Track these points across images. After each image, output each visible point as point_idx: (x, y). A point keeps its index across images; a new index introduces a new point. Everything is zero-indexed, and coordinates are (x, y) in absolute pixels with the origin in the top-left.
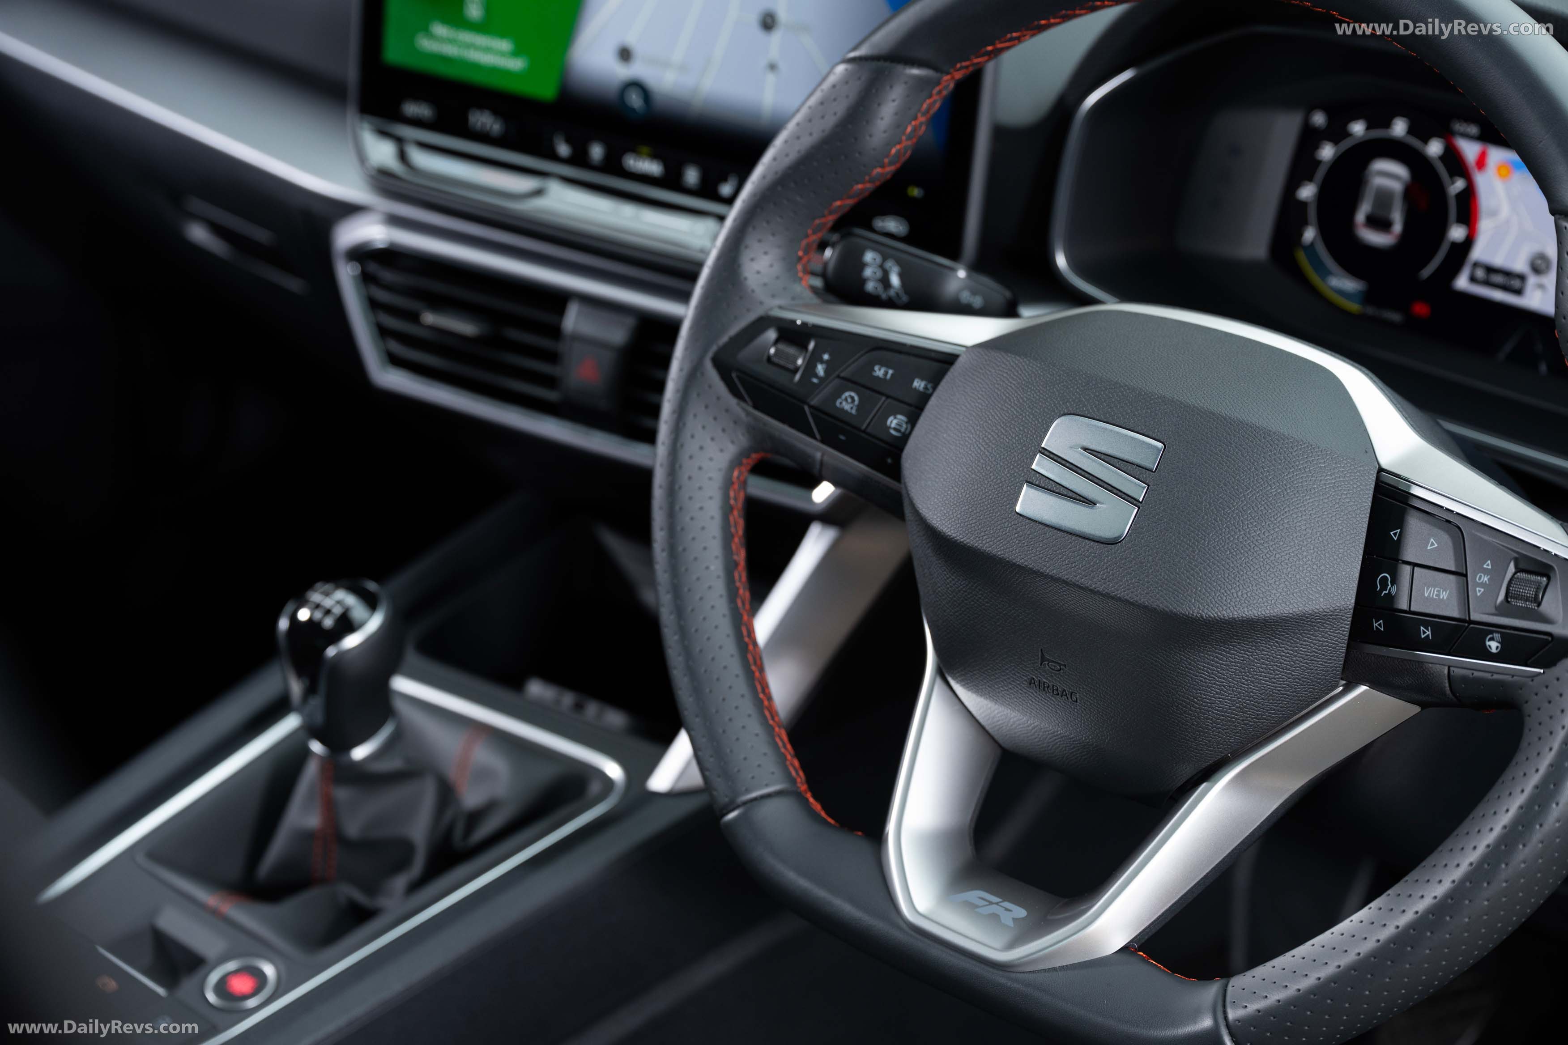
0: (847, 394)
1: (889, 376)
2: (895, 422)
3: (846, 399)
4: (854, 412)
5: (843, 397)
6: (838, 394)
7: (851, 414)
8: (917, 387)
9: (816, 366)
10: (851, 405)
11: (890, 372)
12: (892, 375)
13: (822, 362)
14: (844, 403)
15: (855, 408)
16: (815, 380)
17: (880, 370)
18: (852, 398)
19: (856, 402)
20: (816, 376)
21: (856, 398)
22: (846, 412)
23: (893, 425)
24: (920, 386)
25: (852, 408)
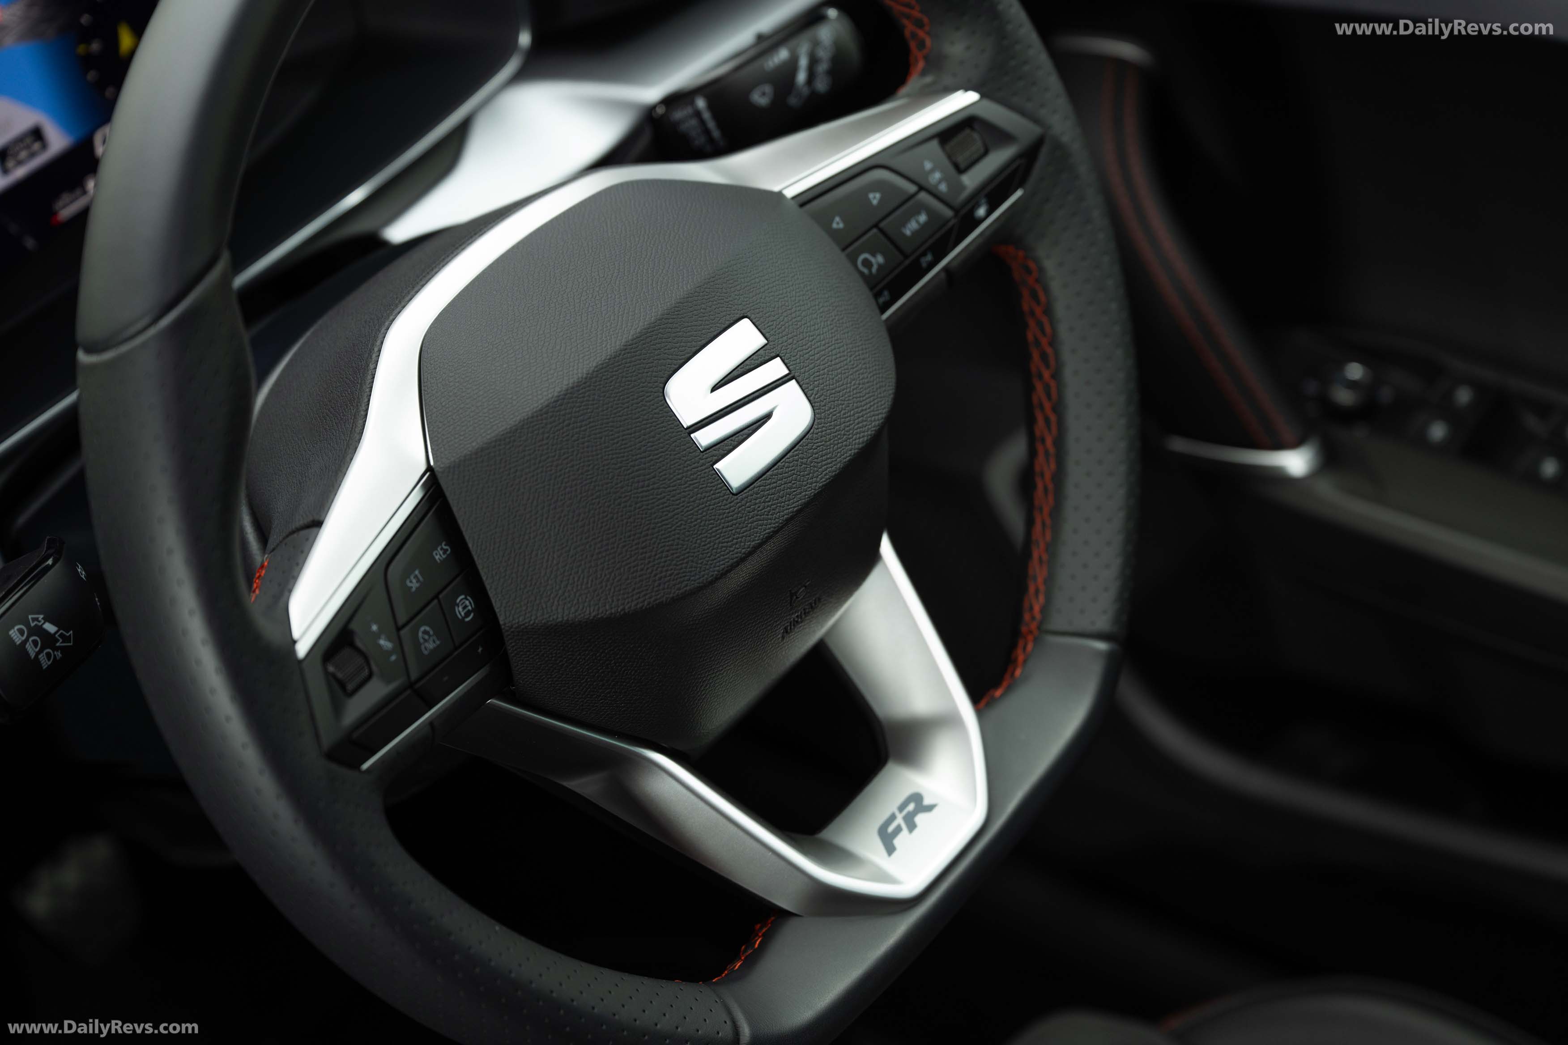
0: (420, 634)
1: (421, 579)
2: (460, 609)
3: (425, 641)
4: (438, 642)
5: (421, 641)
6: (417, 645)
7: (438, 646)
8: (441, 558)
9: (380, 646)
10: (431, 639)
11: (417, 572)
12: (420, 573)
13: (377, 636)
14: (427, 644)
15: (435, 638)
16: (393, 658)
17: (411, 582)
18: (425, 632)
19: (431, 633)
20: (389, 653)
21: (427, 628)
22: (435, 649)
23: (463, 614)
24: (440, 555)
25: (434, 642)
